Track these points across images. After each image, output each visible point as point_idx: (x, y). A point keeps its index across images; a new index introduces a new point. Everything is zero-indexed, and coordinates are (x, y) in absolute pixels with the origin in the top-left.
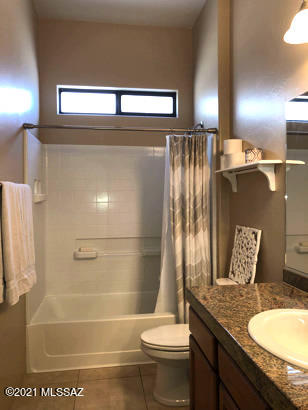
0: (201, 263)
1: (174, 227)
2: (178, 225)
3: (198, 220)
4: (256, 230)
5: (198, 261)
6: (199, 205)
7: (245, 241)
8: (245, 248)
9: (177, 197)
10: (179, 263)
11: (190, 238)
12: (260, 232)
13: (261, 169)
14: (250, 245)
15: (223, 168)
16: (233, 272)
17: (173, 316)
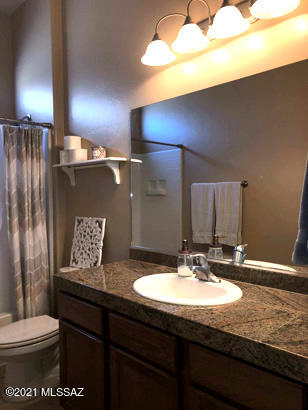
0: (40, 256)
1: (11, 222)
2: (16, 220)
3: (37, 214)
4: (100, 219)
5: (37, 255)
6: (37, 199)
7: (88, 230)
8: (88, 237)
9: (14, 191)
10: (17, 259)
11: (29, 233)
12: (105, 220)
13: (109, 165)
14: (94, 233)
15: (63, 162)
16: (74, 260)
17: (9, 315)
